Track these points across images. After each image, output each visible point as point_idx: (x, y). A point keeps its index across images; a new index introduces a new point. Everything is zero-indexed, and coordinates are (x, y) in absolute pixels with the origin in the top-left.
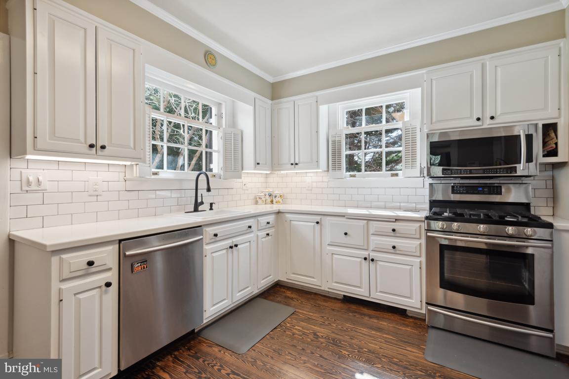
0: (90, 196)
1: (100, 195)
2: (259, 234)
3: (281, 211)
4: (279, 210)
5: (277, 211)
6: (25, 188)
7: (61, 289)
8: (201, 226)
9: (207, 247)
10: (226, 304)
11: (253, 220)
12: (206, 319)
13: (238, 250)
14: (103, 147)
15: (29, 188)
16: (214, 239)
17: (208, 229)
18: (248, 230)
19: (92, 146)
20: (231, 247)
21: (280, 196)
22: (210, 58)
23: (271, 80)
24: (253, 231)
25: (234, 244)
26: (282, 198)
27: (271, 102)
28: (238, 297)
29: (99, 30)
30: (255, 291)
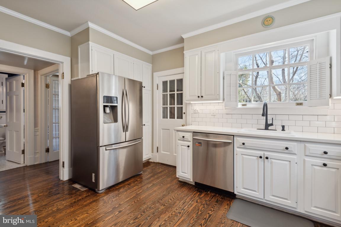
0: (212, 115)
1: (215, 116)
6: (194, 112)
7: (178, 142)
8: (233, 136)
9: (238, 150)
10: (256, 195)
11: (295, 144)
12: (237, 192)
13: (272, 163)
14: (202, 97)
15: (195, 112)
16: (243, 146)
17: (239, 139)
18: (286, 151)
19: (199, 97)
20: (261, 157)
22: (267, 21)
24: (295, 154)
25: (265, 156)
28: (271, 199)
29: (202, 51)
30: (300, 210)
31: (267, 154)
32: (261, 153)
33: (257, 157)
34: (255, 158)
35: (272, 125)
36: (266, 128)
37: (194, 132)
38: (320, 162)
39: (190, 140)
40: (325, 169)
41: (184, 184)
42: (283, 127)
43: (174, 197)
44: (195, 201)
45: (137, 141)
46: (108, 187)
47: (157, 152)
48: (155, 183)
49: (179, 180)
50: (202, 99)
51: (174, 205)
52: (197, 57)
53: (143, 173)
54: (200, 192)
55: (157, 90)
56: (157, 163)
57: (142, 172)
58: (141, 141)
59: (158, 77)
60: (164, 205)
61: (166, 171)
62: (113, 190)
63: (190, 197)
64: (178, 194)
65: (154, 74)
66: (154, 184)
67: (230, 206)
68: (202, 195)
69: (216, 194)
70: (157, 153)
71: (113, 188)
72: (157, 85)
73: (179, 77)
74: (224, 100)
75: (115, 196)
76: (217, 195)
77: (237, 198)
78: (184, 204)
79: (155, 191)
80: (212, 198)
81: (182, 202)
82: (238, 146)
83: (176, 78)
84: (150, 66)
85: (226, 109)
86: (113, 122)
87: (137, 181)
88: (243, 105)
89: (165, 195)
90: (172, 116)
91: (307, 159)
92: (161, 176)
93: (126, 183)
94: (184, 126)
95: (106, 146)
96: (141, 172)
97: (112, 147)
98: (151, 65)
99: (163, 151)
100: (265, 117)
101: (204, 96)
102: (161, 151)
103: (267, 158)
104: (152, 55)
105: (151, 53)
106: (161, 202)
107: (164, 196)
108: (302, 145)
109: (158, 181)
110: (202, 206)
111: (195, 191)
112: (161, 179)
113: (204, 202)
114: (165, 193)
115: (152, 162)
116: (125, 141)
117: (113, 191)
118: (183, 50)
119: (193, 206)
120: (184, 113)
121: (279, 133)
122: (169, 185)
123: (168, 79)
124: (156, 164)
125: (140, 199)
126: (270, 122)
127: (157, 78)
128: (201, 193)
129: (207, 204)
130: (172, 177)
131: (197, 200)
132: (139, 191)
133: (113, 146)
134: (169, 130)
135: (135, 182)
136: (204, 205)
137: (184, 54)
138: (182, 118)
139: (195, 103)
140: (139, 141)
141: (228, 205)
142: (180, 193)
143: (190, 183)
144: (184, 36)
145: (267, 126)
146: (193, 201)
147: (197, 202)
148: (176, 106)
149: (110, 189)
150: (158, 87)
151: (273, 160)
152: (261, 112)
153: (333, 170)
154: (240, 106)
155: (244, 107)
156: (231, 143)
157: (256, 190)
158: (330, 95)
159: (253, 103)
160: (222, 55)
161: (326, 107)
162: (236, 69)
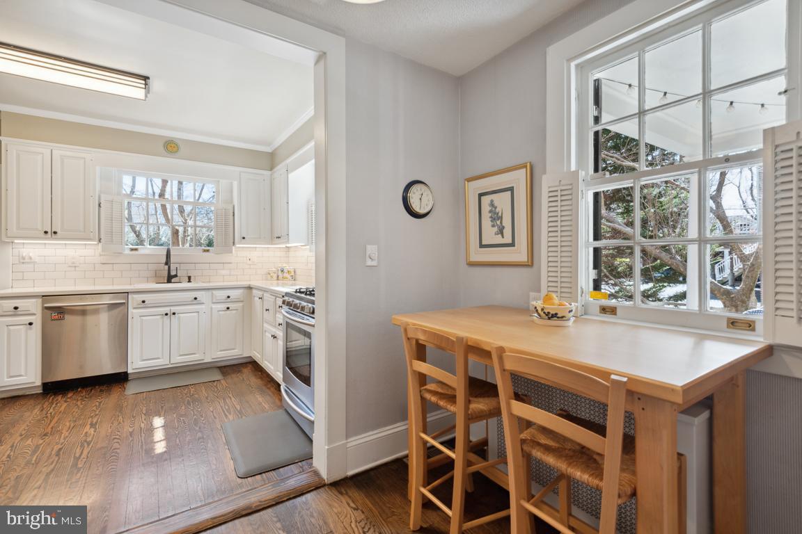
3: (251, 286)
5: (249, 286)
6: (21, 261)
8: (127, 293)
9: (135, 311)
10: (160, 363)
11: (203, 292)
12: (133, 369)
13: (179, 318)
14: (55, 233)
16: (143, 305)
17: (135, 296)
18: (195, 302)
19: (46, 232)
20: (166, 314)
21: (288, 272)
22: (171, 147)
23: (269, 150)
24: (203, 303)
25: (172, 312)
26: (293, 274)
27: (269, 173)
28: (178, 360)
29: (53, 151)
30: (208, 360)
31: (174, 309)
32: (167, 310)
33: (161, 316)
34: (158, 317)
35: (176, 276)
36: (169, 281)
37: (44, 296)
38: (224, 306)
39: (36, 312)
40: (228, 312)
41: (13, 399)
42: (189, 277)
44: (62, 402)
50: (54, 236)
52: (41, 157)
54: (61, 394)
63: (47, 403)
67: (125, 388)
69: (94, 386)
74: (100, 240)
76: (97, 387)
77: (131, 379)
80: (91, 392)
82: (135, 307)
85: (101, 255)
88: (132, 250)
91: (214, 306)
100: (167, 267)
101: (58, 232)
103: (174, 314)
108: (210, 292)
113: (80, 399)
121: (184, 285)
126: (173, 273)
129: (86, 397)
131: (65, 400)
139: (23, 243)
141: (120, 388)
142: (18, 407)
145: (170, 278)
146: (57, 404)
147: (66, 402)
151: (181, 315)
152: (164, 260)
153: (234, 312)
154: (127, 252)
155: (134, 252)
156: (124, 303)
157: (160, 356)
158: (234, 243)
159: (148, 246)
160: (98, 168)
161: (230, 254)
162: (119, 194)
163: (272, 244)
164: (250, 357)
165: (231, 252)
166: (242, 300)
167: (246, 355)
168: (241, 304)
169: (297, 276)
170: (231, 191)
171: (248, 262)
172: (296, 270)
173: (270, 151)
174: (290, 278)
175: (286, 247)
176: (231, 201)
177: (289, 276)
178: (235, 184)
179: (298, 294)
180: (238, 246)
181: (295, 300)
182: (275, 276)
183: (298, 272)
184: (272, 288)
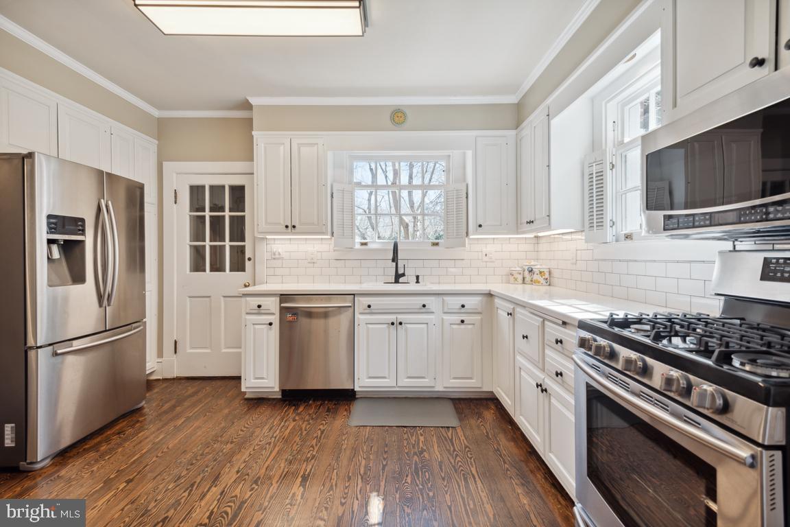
0: (309, 263)
1: (316, 263)
2: (444, 318)
3: (492, 293)
4: (490, 291)
5: (488, 292)
6: (273, 257)
7: (246, 319)
8: (354, 295)
9: (361, 317)
10: (387, 383)
11: (432, 298)
12: (360, 387)
13: (406, 330)
14: (294, 227)
15: (275, 257)
16: (368, 310)
17: (361, 299)
18: (424, 310)
19: (287, 227)
20: (393, 324)
21: (541, 273)
22: (398, 117)
23: (513, 99)
24: (433, 312)
25: (399, 321)
26: (547, 276)
27: (513, 132)
28: (405, 383)
29: (292, 140)
30: (439, 388)
31: (401, 317)
32: (392, 318)
33: (386, 325)
34: (385, 326)
35: (403, 275)
36: (397, 281)
37: (281, 295)
38: (458, 318)
39: (273, 311)
40: (463, 326)
41: (258, 402)
42: (418, 277)
43: (247, 426)
44: (291, 420)
45: (134, 329)
46: (55, 451)
47: (176, 352)
48: (191, 414)
49: (246, 396)
50: (293, 231)
51: (252, 436)
52: (282, 148)
53: (145, 405)
54: (294, 405)
55: (175, 206)
56: (174, 379)
57: (144, 402)
58: (142, 327)
59: (177, 174)
60: (232, 443)
61: (207, 388)
62: (78, 453)
63: (279, 417)
64: (254, 419)
65: (167, 165)
66: (188, 418)
67: (350, 411)
68: (301, 409)
69: (324, 401)
70: (175, 356)
71: (75, 451)
72: (176, 193)
73: (237, 181)
74: (333, 233)
75: (93, 462)
76: (326, 402)
77: (358, 398)
78: (271, 429)
79: (199, 427)
80: (319, 408)
81: (267, 427)
82: (361, 312)
83: (228, 181)
84: (152, 145)
85: (334, 251)
86: (71, 283)
87: (138, 421)
88: (363, 244)
89: (224, 428)
90: (217, 267)
91: (446, 317)
92: (200, 401)
93: (109, 433)
94: (249, 286)
95: (55, 345)
96: (140, 403)
97: (72, 346)
98: (157, 142)
99: (192, 348)
100: (395, 264)
101: (297, 226)
102: (187, 349)
103: (401, 323)
104: (158, 119)
105: (156, 113)
106: (223, 439)
107: (224, 430)
108: (440, 299)
109: (196, 410)
110: (306, 423)
111: (285, 407)
112: (201, 406)
113: (307, 417)
114: (223, 425)
115: (159, 380)
116: (104, 329)
117: (78, 455)
118: (251, 128)
119: (290, 428)
120: (249, 259)
121: (412, 287)
122: (226, 411)
123: (207, 181)
124: (172, 381)
125: (168, 448)
126: (400, 271)
127: (175, 175)
128: (297, 407)
129: (312, 419)
130: (226, 396)
131: (294, 417)
132: (157, 437)
133: (75, 343)
134: (209, 297)
135: (134, 425)
136: (307, 421)
137: (253, 136)
138: (243, 270)
139: (274, 239)
140: (137, 327)
141: (346, 410)
142: (256, 416)
143: (270, 397)
144: (253, 101)
145: (398, 277)
146: (286, 421)
147: (294, 420)
148: (227, 243)
149: (63, 456)
150: (176, 197)
151: (408, 326)
152: (391, 256)
153: (470, 327)
154: (358, 246)
155: (364, 247)
156: (350, 307)
157: (387, 376)
158: (467, 233)
159: (377, 241)
160: (330, 154)
161: (463, 248)
162: (350, 182)
163: (518, 233)
164: (492, 392)
165: (464, 245)
166: (480, 310)
167: (485, 389)
168: (478, 317)
169: (555, 281)
170: (464, 168)
171: (486, 259)
172: (552, 271)
173: (516, 102)
174: (544, 282)
175: (537, 237)
176: (464, 179)
177: (542, 280)
178: (469, 154)
179: (616, 330)
180: (471, 237)
181: (598, 338)
182: (520, 278)
183: (556, 273)
184: (530, 301)
